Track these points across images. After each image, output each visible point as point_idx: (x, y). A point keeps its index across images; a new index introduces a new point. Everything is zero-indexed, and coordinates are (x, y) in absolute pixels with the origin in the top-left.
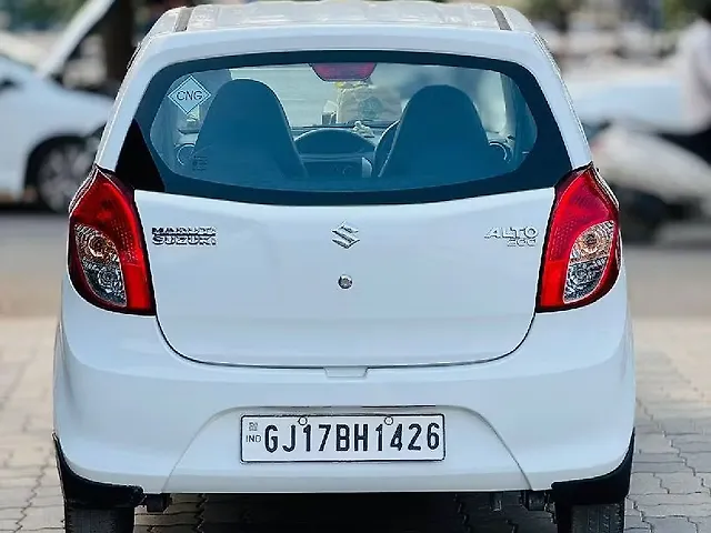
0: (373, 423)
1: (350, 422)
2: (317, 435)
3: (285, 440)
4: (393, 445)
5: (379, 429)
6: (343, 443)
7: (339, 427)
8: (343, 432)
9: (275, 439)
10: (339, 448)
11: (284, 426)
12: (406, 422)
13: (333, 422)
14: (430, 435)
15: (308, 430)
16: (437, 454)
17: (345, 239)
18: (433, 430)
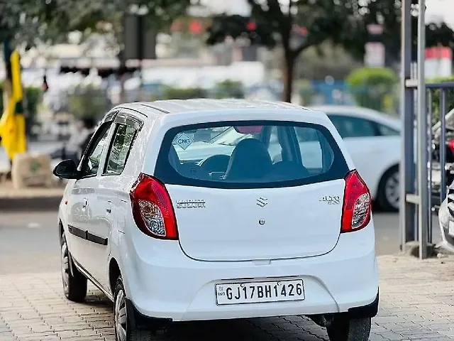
0: (273, 285)
1: (263, 285)
2: (249, 291)
3: (235, 294)
4: (282, 294)
5: (275, 287)
6: (261, 294)
7: (258, 287)
8: (260, 289)
9: (231, 294)
10: (259, 297)
11: (234, 288)
12: (287, 284)
13: (256, 285)
14: (298, 289)
15: (245, 289)
16: (301, 297)
17: (261, 203)
18: (299, 286)
